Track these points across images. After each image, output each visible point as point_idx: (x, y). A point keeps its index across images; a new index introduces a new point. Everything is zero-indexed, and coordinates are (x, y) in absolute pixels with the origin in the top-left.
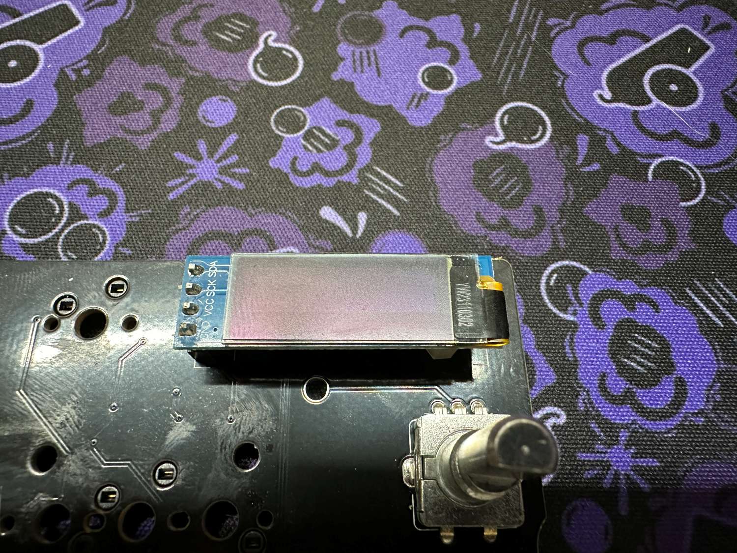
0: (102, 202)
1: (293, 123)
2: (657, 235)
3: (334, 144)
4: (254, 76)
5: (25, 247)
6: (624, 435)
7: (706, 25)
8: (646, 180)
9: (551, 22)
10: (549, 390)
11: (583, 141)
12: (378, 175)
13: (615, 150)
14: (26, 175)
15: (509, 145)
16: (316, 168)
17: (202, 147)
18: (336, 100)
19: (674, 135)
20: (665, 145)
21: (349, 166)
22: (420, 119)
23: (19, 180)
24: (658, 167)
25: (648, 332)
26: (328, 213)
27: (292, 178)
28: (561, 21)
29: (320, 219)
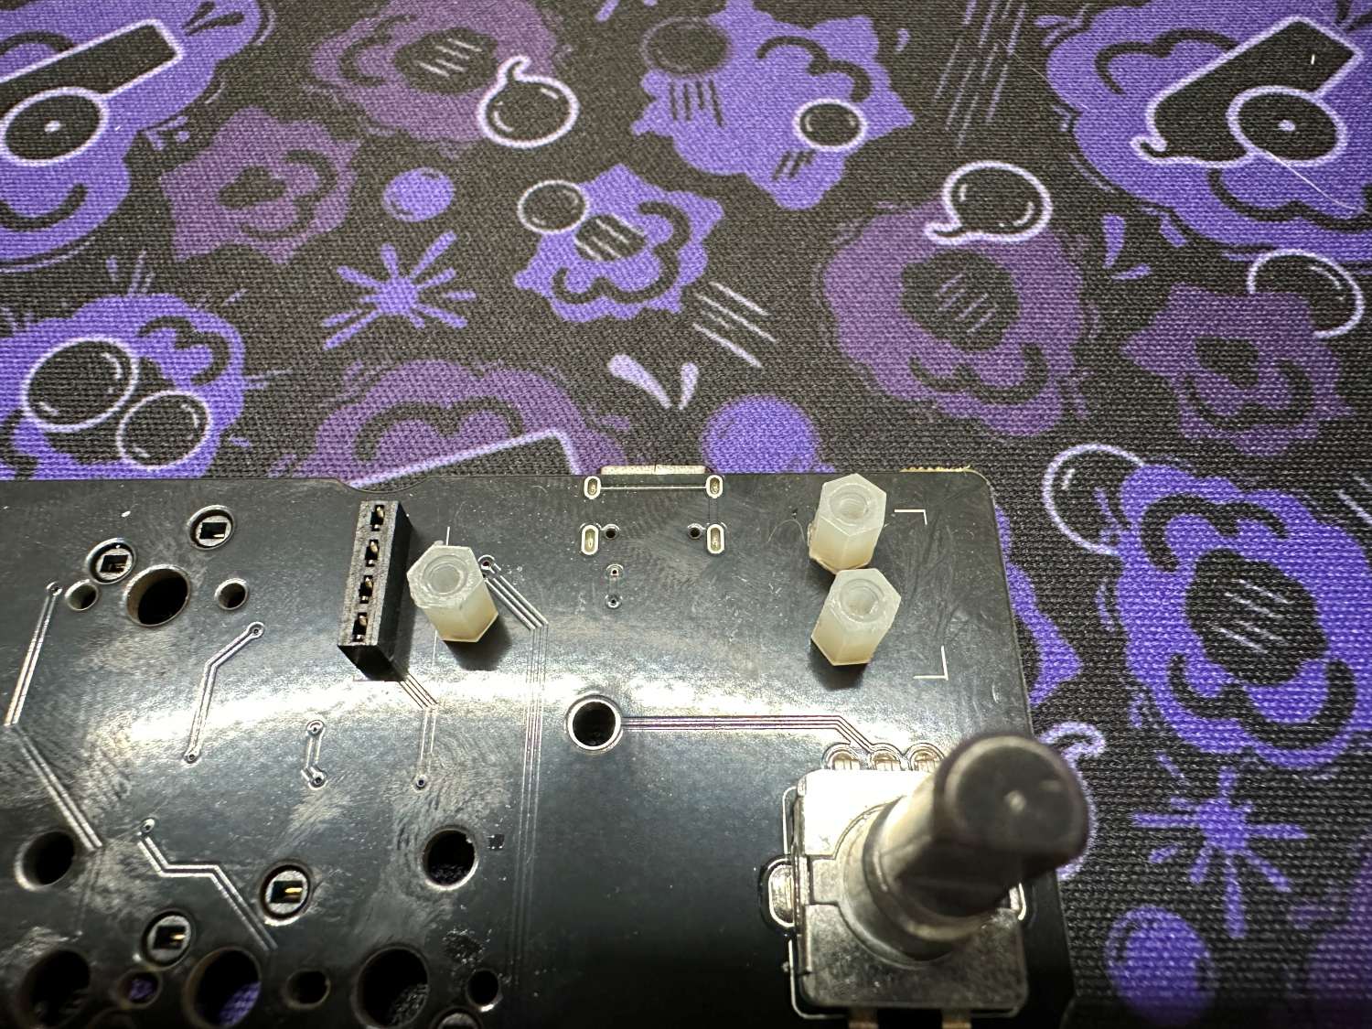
0: (201, 357)
1: (558, 211)
2: (1272, 391)
3: (636, 243)
4: (488, 132)
5: (54, 438)
6: (1227, 778)
7: (1343, 15)
8: (1244, 293)
9: (1042, 22)
10: (1067, 690)
11: (1114, 228)
12: (720, 297)
13: (1178, 241)
14: (65, 314)
15: (970, 236)
16: (601, 287)
17: (389, 256)
18: (637, 167)
19: (1294, 210)
20: (1277, 228)
21: (665, 282)
22: (798, 196)
23: (53, 322)
24: (1265, 268)
25: (1266, 574)
26: (623, 367)
27: (555, 305)
28: (1062, 19)
29: (610, 378)
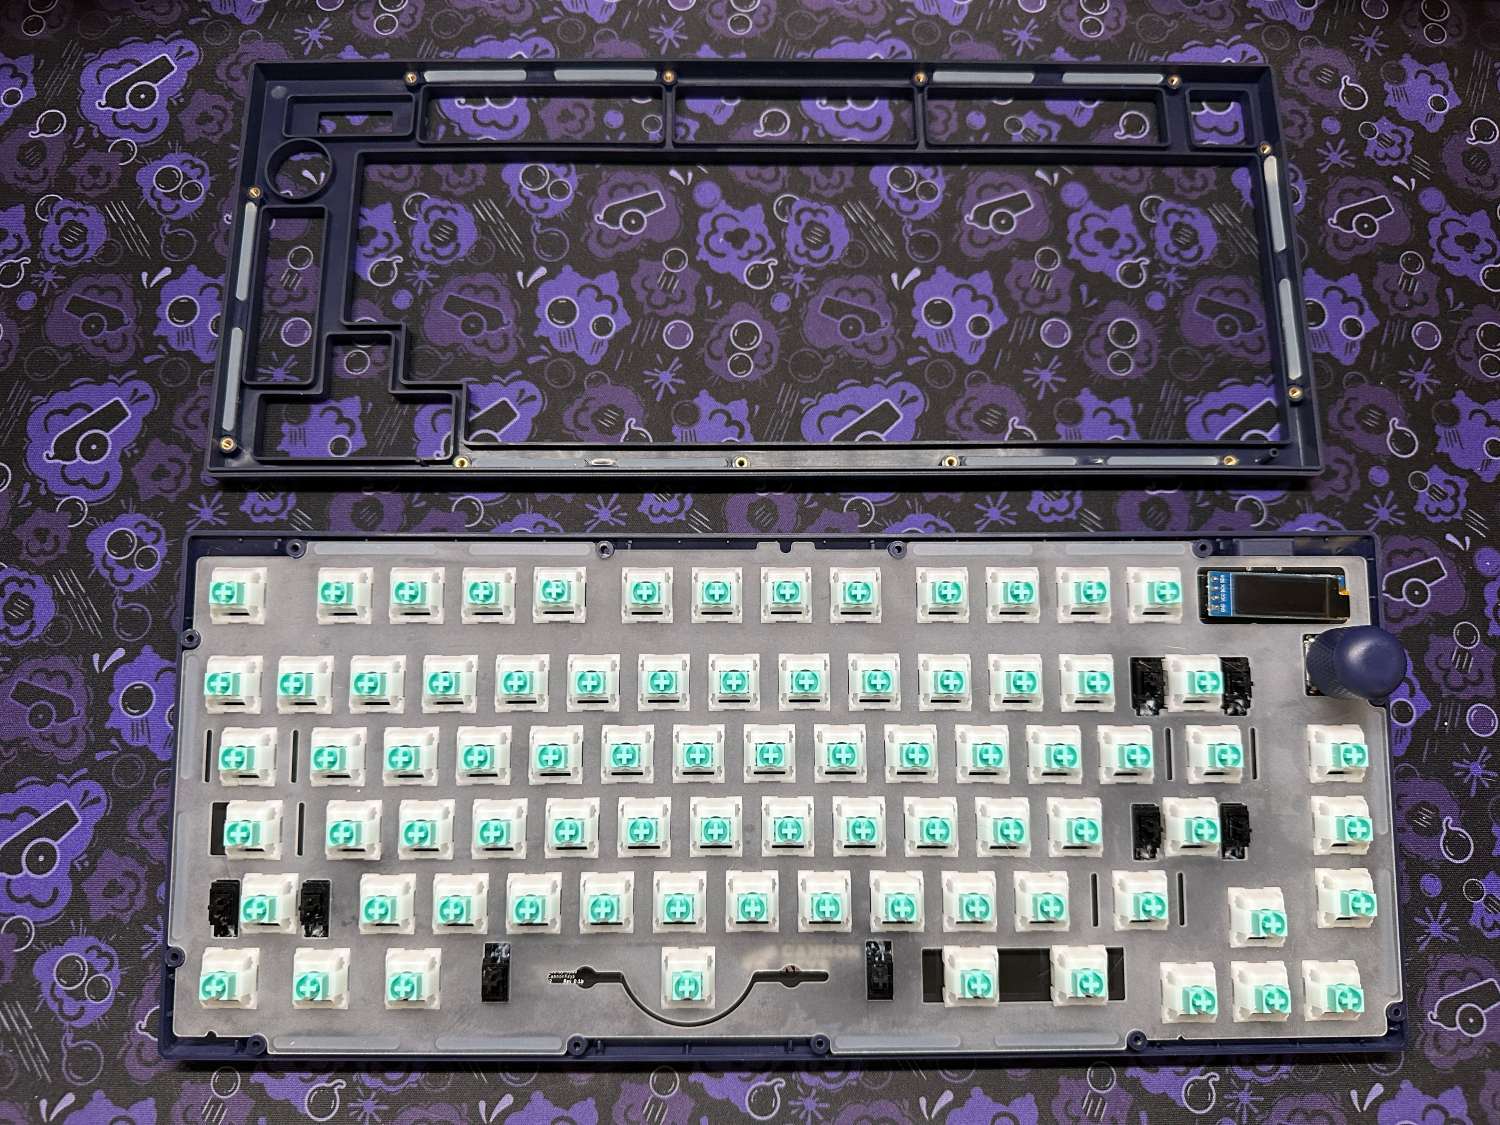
15: (1127, 136)
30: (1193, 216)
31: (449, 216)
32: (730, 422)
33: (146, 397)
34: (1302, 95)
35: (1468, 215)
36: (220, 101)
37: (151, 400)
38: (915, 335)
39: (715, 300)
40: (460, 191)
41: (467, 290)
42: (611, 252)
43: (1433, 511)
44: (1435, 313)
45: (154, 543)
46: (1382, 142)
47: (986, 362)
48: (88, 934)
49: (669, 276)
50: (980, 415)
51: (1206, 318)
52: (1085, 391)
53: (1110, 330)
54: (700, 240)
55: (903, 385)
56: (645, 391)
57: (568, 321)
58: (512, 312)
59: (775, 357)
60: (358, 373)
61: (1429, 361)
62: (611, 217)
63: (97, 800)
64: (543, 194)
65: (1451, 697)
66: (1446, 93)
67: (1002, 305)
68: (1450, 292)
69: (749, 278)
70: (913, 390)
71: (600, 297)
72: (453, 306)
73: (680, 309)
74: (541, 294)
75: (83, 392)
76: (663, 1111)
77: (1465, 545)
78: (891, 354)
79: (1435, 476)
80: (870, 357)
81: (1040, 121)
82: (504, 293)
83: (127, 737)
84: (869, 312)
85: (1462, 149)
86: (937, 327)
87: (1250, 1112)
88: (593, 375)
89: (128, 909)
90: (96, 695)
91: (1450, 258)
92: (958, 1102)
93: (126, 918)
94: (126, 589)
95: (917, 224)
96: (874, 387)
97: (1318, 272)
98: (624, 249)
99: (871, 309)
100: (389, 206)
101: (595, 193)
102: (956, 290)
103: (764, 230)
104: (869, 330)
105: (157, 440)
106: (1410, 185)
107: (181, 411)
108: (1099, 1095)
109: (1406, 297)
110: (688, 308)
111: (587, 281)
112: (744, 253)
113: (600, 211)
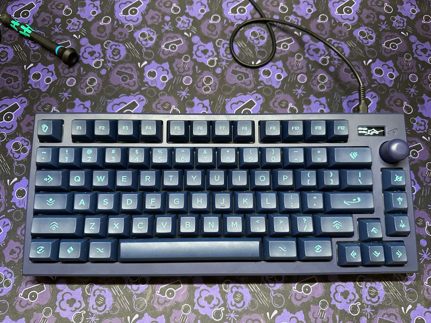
2: (343, 34)
4: (280, 11)
8: (342, 26)
11: (333, 21)
13: (338, 22)
15: (321, 21)
18: (294, 15)
20: (346, 21)
22: (307, 18)
24: (344, 24)
30: (342, 44)
31: (118, 47)
32: (204, 106)
33: (25, 102)
34: (373, 9)
35: (424, 43)
36: (48, 15)
37: (27, 103)
38: (259, 80)
39: (198, 70)
40: (121, 40)
41: (123, 68)
42: (166, 57)
43: (418, 129)
44: (416, 71)
45: (27, 146)
46: (397, 22)
47: (282, 87)
48: (5, 266)
49: (184, 63)
50: (280, 103)
51: (347, 74)
52: (312, 96)
53: (318, 78)
54: (194, 53)
55: (256, 95)
56: (178, 98)
57: (154, 77)
58: (137, 75)
59: (217, 87)
60: (90, 93)
61: (414, 85)
62: (167, 46)
63: (8, 224)
64: (146, 40)
65: (427, 185)
66: (415, 8)
67: (285, 71)
68: (420, 65)
69: (209, 64)
70: (259, 96)
71: (164, 70)
72: (119, 73)
73: (188, 73)
74: (145, 69)
75: (6, 101)
76: (186, 318)
77: (428, 139)
78: (252, 85)
79: (418, 119)
80: (246, 87)
81: (295, 17)
82: (134, 69)
83: (17, 205)
84: (245, 73)
85: (421, 24)
86: (266, 77)
87: (370, 314)
88: (161, 93)
89: (17, 258)
90: (8, 192)
91: (419, 55)
92: (279, 314)
93: (16, 261)
94: (18, 160)
95: (259, 47)
96: (247, 95)
97: (380, 60)
98: (171, 56)
99: (246, 72)
100: (100, 45)
101: (162, 40)
102: (271, 66)
103: (213, 50)
104: (246, 78)
105: (28, 115)
106: (406, 34)
107: (35, 106)
108: (323, 310)
109: (407, 67)
110: (191, 72)
111: (159, 65)
112: (207, 56)
113: (163, 45)
